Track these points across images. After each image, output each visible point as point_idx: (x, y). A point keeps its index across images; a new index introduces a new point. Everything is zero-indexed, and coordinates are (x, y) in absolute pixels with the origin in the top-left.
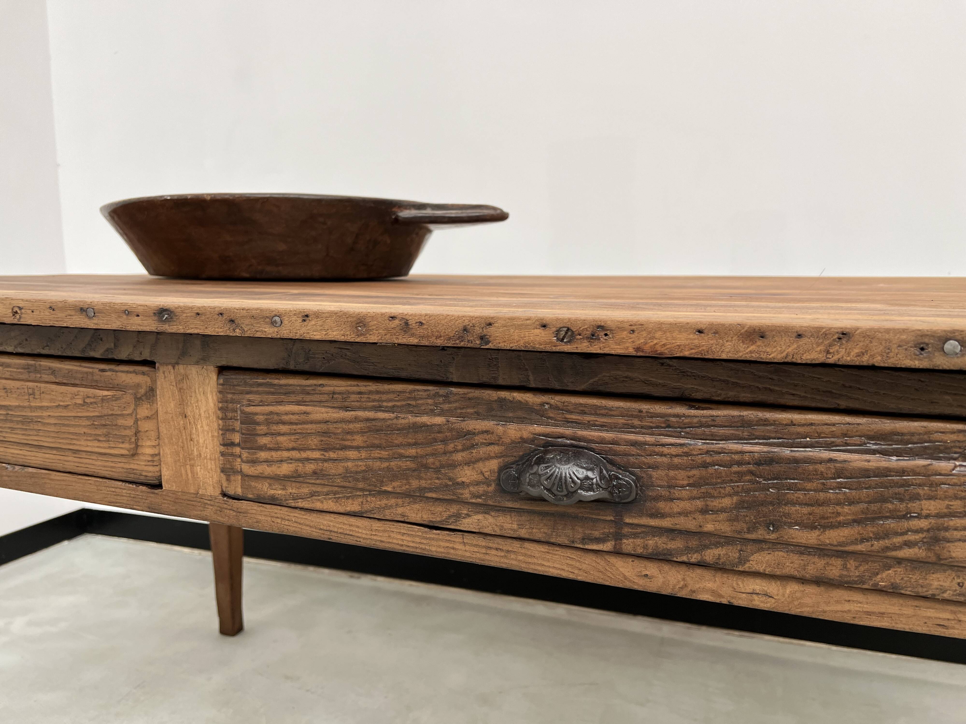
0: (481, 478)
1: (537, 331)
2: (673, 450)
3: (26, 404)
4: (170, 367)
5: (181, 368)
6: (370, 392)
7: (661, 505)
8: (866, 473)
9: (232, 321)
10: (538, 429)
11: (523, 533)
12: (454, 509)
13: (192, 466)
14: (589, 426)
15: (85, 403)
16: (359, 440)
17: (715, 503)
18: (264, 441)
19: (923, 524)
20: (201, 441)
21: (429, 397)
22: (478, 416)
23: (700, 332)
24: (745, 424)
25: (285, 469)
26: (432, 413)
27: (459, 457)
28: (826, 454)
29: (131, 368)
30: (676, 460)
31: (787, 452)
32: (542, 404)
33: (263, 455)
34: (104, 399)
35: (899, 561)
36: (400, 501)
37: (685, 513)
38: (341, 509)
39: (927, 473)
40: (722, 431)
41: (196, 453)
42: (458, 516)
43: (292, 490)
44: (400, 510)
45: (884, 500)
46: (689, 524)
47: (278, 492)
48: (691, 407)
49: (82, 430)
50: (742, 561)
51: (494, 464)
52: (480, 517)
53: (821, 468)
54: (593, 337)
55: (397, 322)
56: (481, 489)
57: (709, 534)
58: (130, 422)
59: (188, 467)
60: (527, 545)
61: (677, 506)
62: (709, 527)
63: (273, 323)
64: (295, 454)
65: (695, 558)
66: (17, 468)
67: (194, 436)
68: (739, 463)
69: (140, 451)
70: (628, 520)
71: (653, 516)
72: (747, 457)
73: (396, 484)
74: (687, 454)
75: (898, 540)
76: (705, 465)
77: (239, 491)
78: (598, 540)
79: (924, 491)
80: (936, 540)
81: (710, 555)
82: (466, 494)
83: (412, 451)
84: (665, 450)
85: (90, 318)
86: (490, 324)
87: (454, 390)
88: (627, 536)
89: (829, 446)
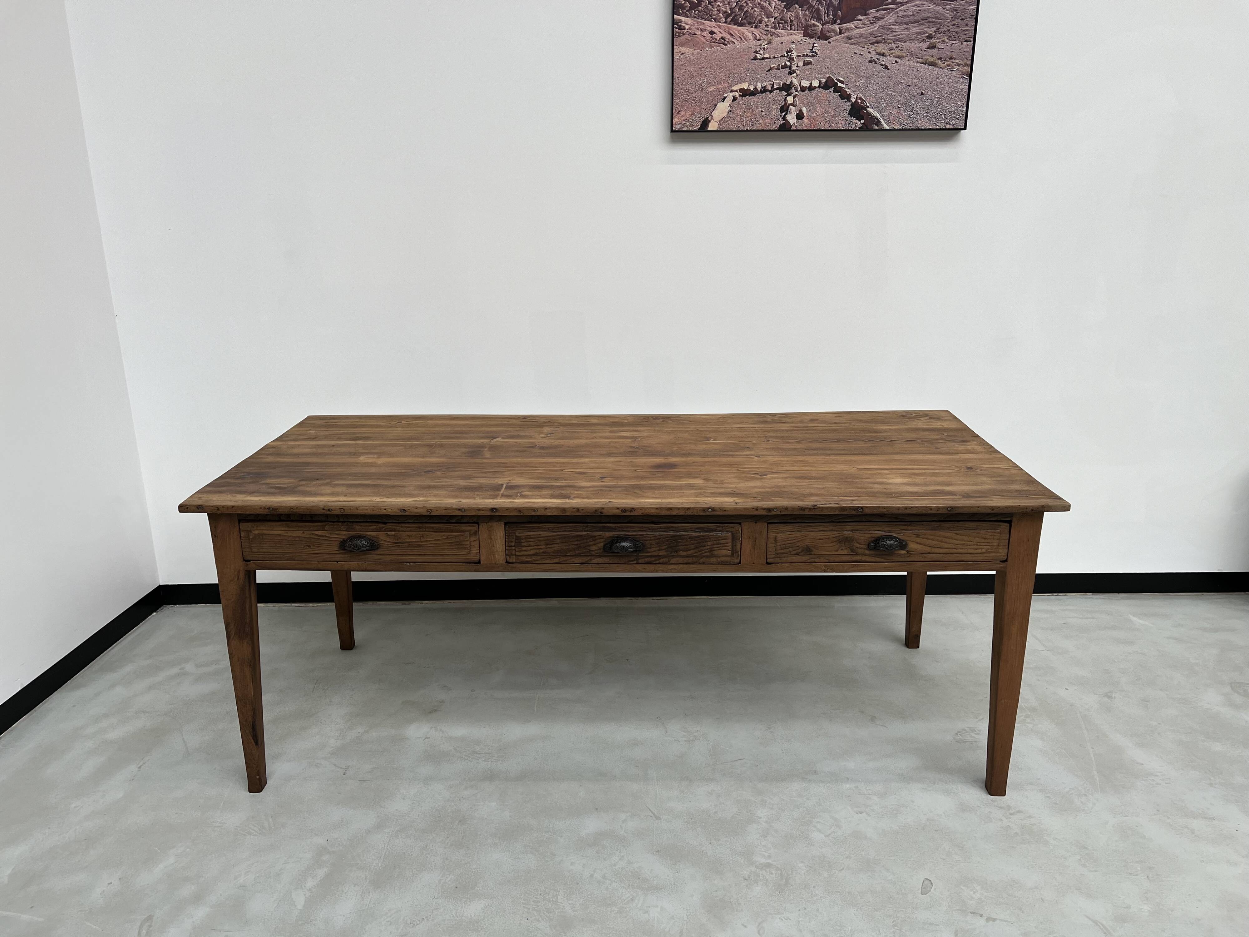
0: (598, 548)
1: (616, 510)
2: (651, 536)
3: (419, 540)
4: (485, 524)
5: (489, 524)
6: (562, 527)
7: (648, 550)
8: (696, 537)
9: (520, 511)
10: (614, 533)
11: (611, 562)
12: (589, 558)
13: (494, 555)
14: (629, 531)
15: (447, 538)
16: (558, 541)
17: (662, 548)
18: (524, 544)
19: (709, 547)
20: (498, 546)
21: (581, 527)
22: (597, 531)
23: (657, 509)
24: (668, 528)
25: (532, 552)
26: (582, 531)
27: (591, 543)
28: (687, 533)
29: (468, 525)
30: (652, 538)
31: (678, 534)
32: (616, 526)
33: (524, 549)
34: (456, 536)
35: (704, 556)
36: (572, 558)
37: (654, 551)
38: (552, 562)
39: (708, 536)
40: (662, 530)
41: (495, 550)
42: (591, 560)
43: (534, 558)
44: (572, 560)
45: (700, 543)
46: (656, 554)
47: (529, 559)
48: (655, 524)
49: (446, 547)
50: (669, 561)
51: (602, 544)
52: (598, 559)
53: (686, 537)
54: (631, 511)
55: (575, 510)
56: (599, 551)
57: (661, 556)
58: (468, 543)
59: (492, 556)
60: (611, 565)
61: (652, 550)
62: (661, 554)
63: (534, 511)
64: (536, 547)
65: (657, 562)
66: (411, 564)
67: (495, 545)
68: (667, 537)
69: (471, 552)
70: (640, 555)
71: (647, 553)
72: (669, 536)
73: (571, 553)
74: (654, 536)
75: (703, 552)
76: (659, 539)
77: (514, 561)
78: (632, 561)
79: (708, 540)
80: (711, 551)
81: (661, 561)
82: (593, 553)
83: (576, 543)
84: (649, 536)
85: (463, 512)
86: (603, 509)
87: (589, 524)
88: (639, 559)
89: (687, 531)
